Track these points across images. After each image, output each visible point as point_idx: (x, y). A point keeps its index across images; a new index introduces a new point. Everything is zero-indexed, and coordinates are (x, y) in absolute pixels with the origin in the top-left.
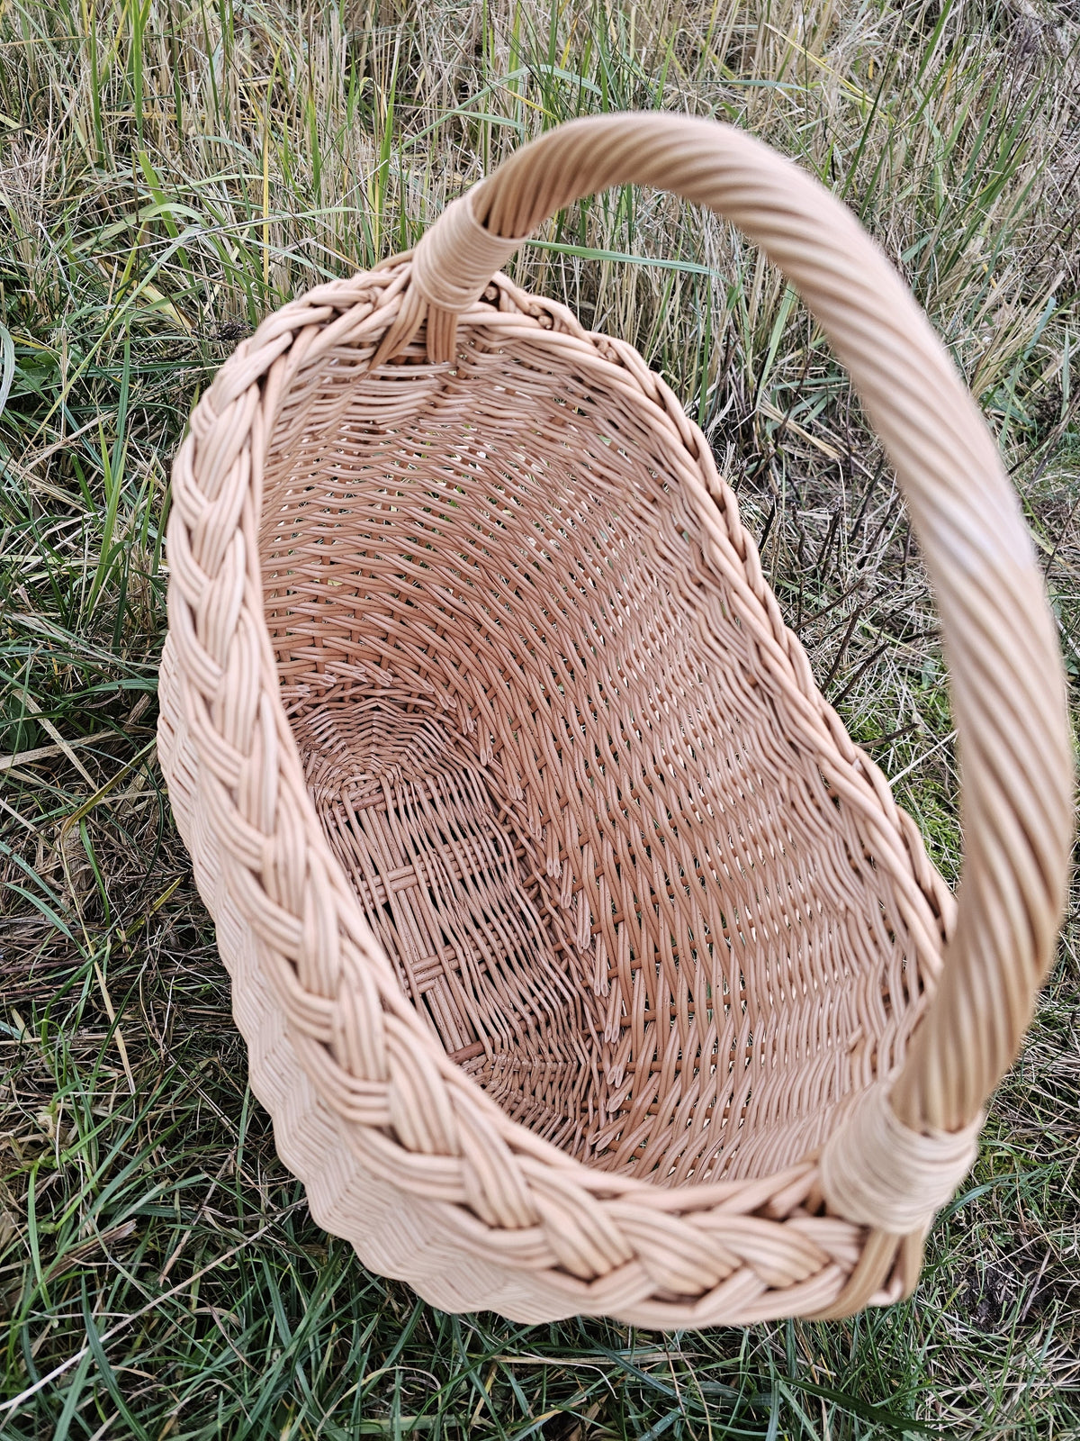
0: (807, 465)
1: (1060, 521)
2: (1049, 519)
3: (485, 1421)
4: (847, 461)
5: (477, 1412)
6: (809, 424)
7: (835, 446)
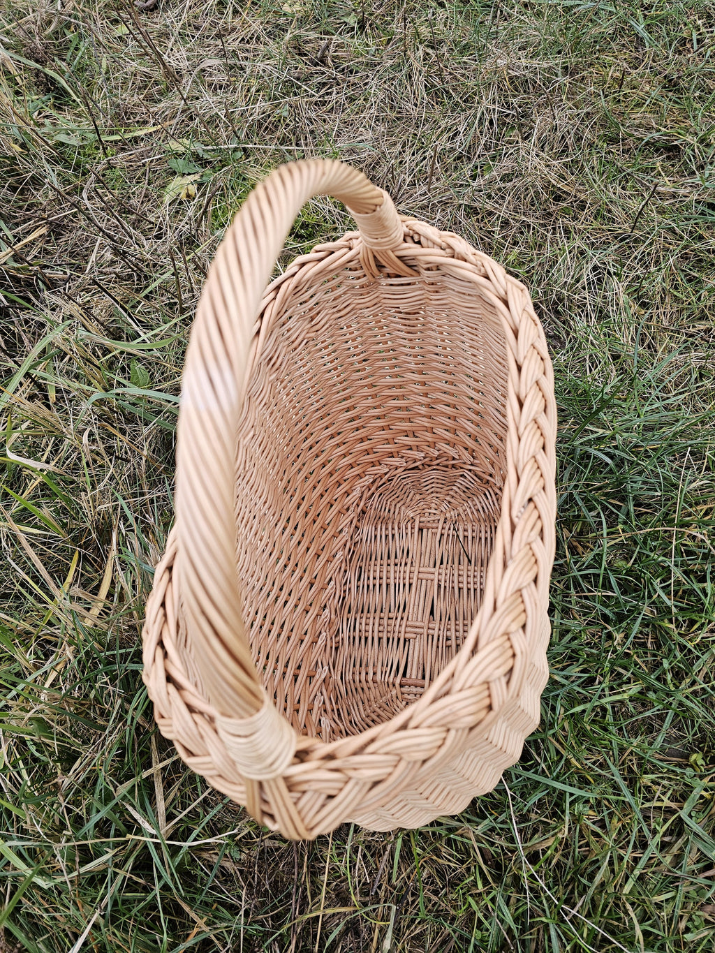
0: (45, 250)
1: (132, 113)
2: (128, 119)
3: (562, 583)
4: (51, 223)
5: (558, 585)
6: (15, 237)
7: (38, 227)
